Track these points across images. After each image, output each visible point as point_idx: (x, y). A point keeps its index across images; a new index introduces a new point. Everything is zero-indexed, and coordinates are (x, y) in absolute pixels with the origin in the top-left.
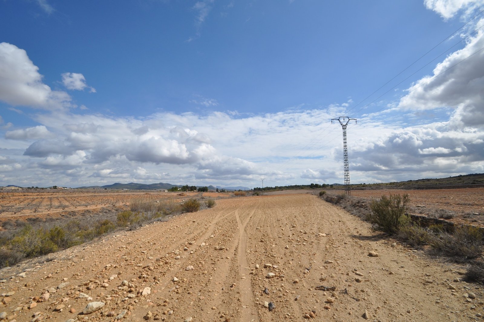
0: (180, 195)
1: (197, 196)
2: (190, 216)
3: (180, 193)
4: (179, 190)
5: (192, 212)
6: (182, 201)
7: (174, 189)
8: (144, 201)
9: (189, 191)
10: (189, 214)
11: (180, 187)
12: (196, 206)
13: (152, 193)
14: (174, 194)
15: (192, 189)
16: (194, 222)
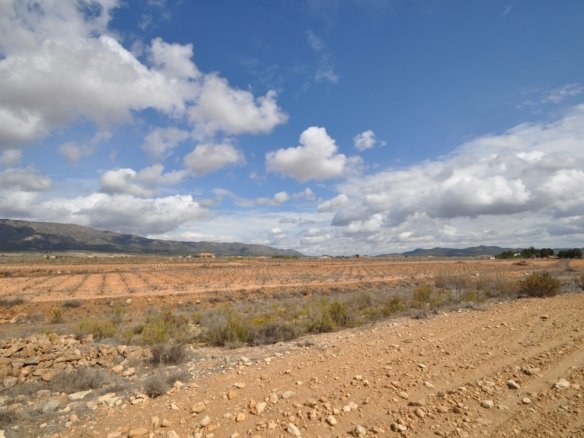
0: (518, 264)
1: (557, 266)
2: (537, 305)
3: (518, 261)
4: (517, 257)
5: (541, 296)
6: (523, 274)
7: (507, 254)
8: (456, 273)
9: (537, 257)
10: (534, 300)
11: (518, 251)
12: (550, 286)
13: (468, 262)
14: (508, 263)
15: (545, 253)
16: (544, 318)
